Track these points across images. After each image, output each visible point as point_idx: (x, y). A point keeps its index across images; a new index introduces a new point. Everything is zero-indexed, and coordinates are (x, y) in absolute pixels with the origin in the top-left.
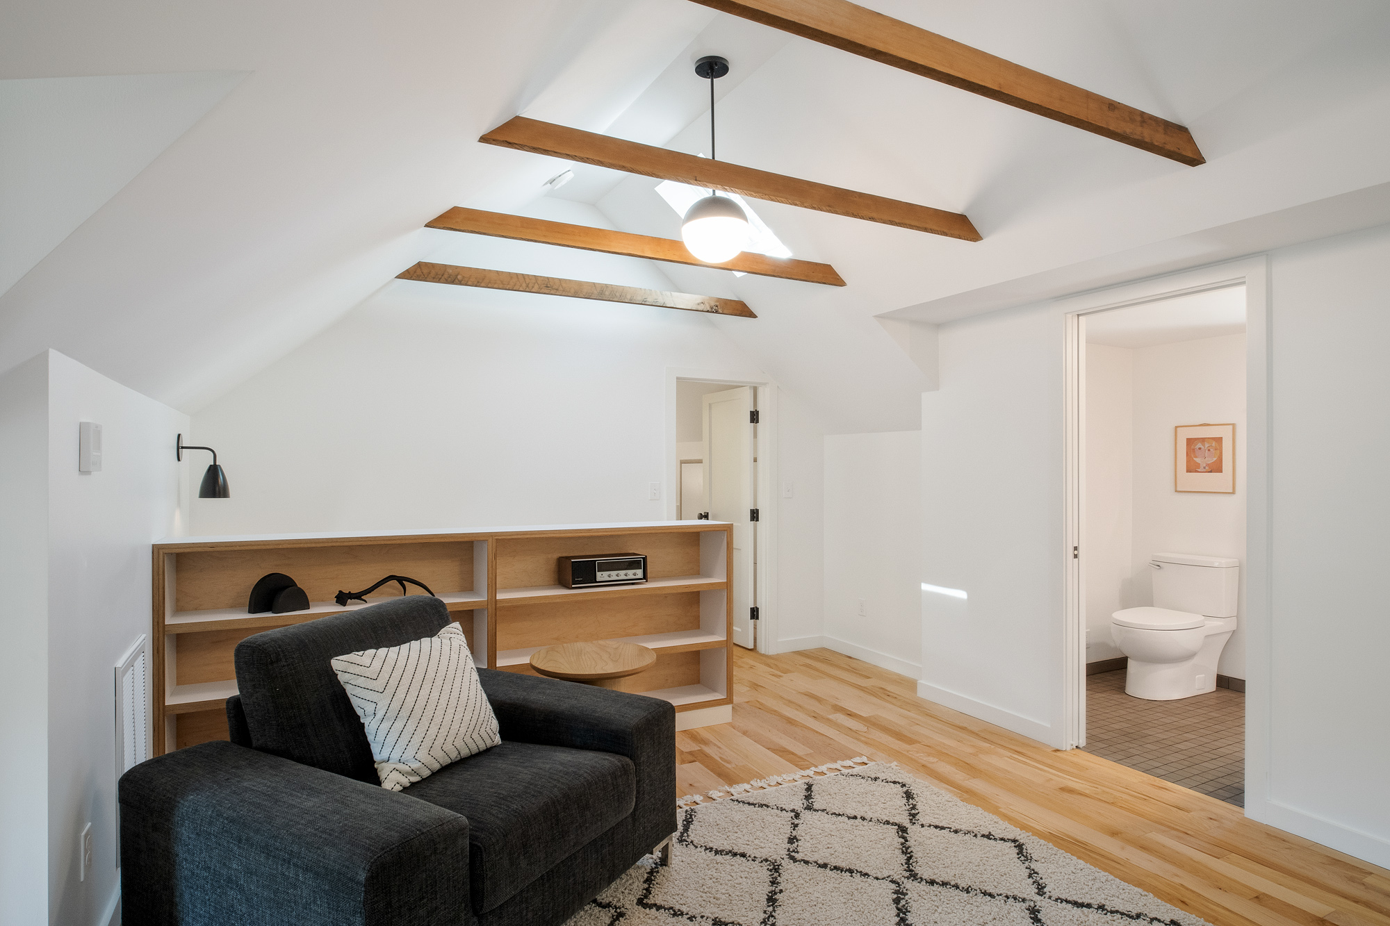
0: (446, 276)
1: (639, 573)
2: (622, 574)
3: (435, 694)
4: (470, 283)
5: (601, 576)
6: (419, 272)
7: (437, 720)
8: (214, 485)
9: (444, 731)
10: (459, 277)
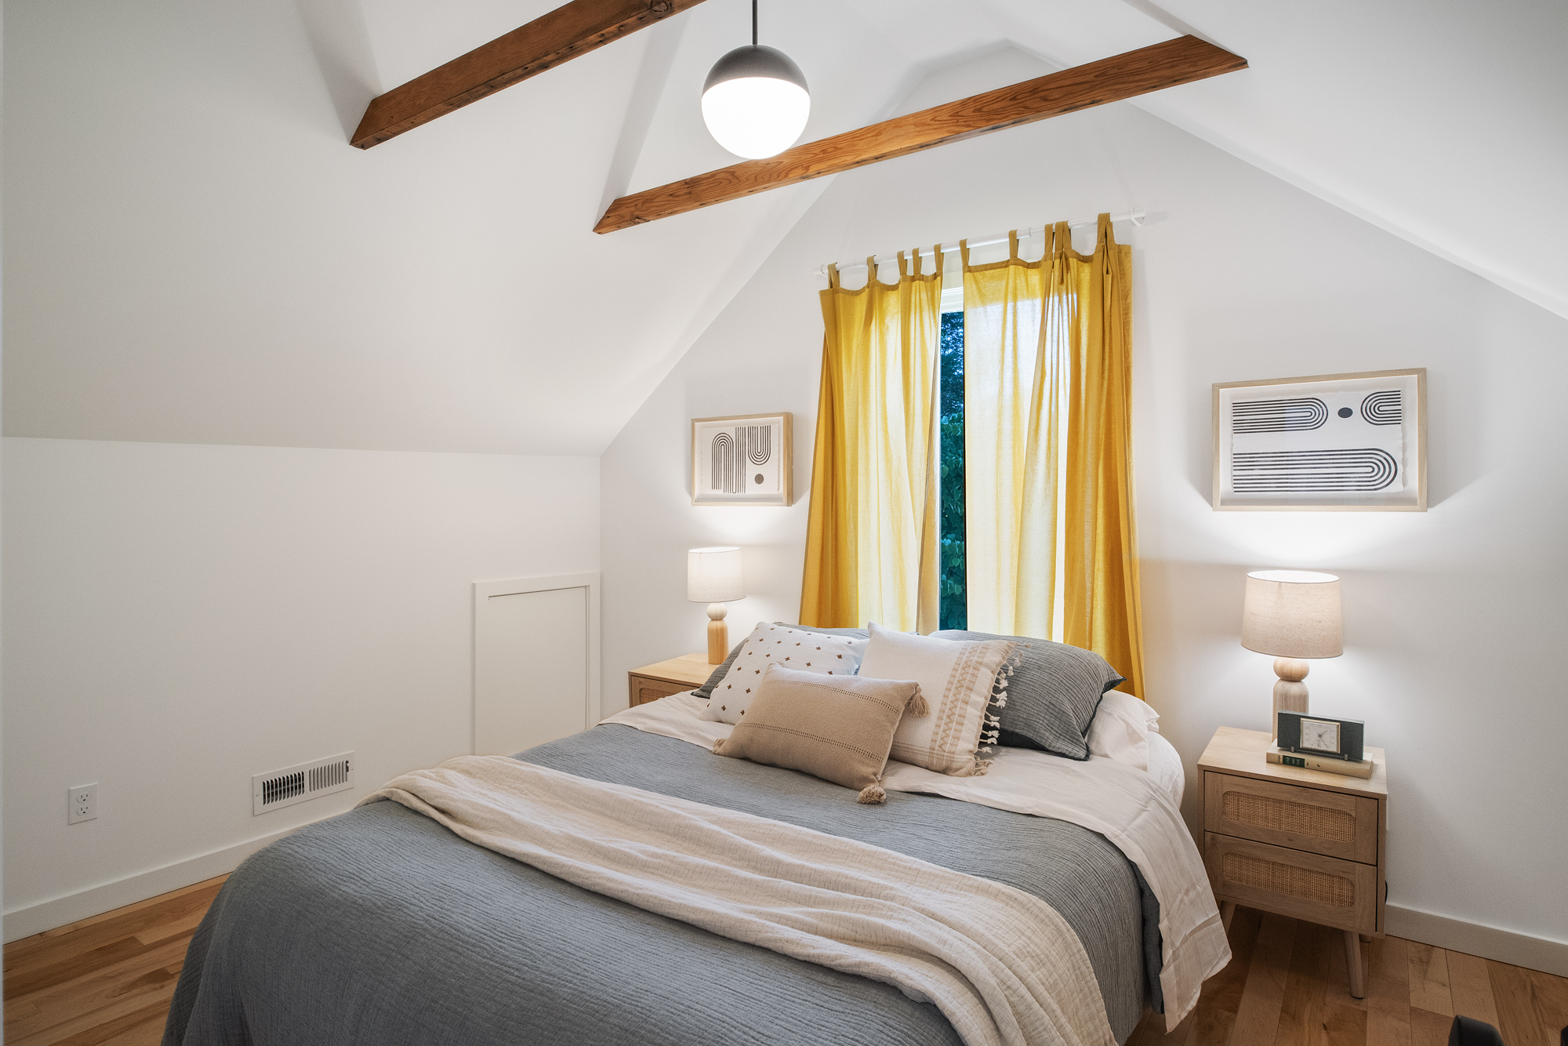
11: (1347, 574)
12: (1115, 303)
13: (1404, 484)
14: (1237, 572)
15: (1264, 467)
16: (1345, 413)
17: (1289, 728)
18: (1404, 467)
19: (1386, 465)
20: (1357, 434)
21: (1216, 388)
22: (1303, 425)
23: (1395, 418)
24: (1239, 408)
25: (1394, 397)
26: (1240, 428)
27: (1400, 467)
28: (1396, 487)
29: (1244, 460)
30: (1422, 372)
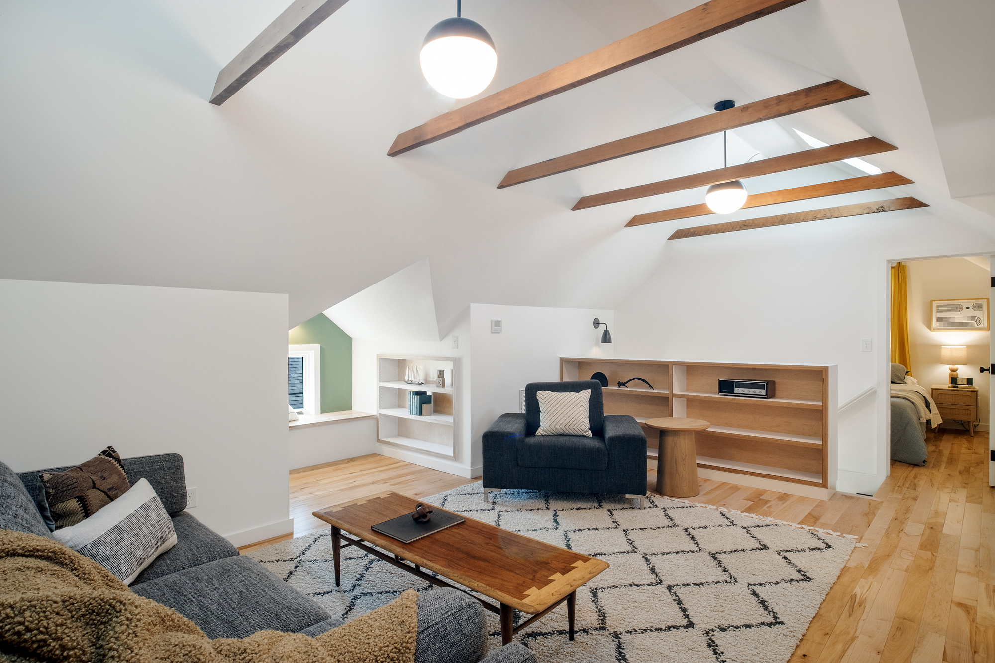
0: (689, 234)
1: (763, 392)
2: (752, 391)
3: (559, 409)
4: (701, 234)
5: (737, 390)
6: (677, 235)
7: (555, 417)
8: (606, 338)
9: (556, 421)
10: (696, 233)
11: (969, 347)
12: (903, 280)
13: (983, 325)
14: (938, 346)
15: (945, 321)
16: (968, 308)
17: (954, 380)
18: (983, 321)
19: (977, 320)
20: (971, 313)
21: (932, 302)
22: (956, 311)
23: (981, 310)
24: (938, 306)
25: (980, 305)
26: (938, 311)
27: (982, 321)
28: (981, 326)
29: (939, 319)
30: (988, 299)
